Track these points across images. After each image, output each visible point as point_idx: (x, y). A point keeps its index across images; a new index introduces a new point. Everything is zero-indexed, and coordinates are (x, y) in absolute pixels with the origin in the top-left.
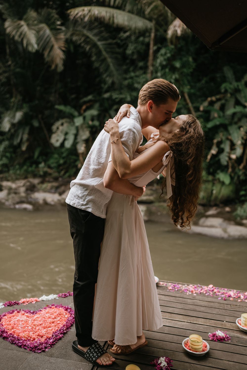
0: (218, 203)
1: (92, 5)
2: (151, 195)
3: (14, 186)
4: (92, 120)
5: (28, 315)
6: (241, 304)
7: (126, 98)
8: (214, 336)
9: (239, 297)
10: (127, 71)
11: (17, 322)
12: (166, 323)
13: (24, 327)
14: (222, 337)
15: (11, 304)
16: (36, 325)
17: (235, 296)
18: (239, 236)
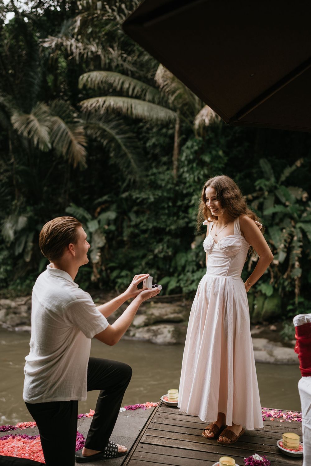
0: (261, 320)
1: (108, 96)
2: (180, 312)
3: (13, 304)
4: (109, 224)
5: (25, 441)
6: (284, 425)
7: (149, 198)
8: (251, 461)
9: (281, 417)
10: (148, 168)
11: (11, 449)
12: (192, 447)
13: (19, 454)
14: (260, 461)
15: (5, 429)
16: (34, 452)
17: (276, 416)
18: (288, 360)
